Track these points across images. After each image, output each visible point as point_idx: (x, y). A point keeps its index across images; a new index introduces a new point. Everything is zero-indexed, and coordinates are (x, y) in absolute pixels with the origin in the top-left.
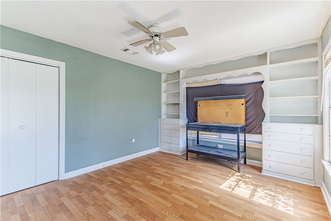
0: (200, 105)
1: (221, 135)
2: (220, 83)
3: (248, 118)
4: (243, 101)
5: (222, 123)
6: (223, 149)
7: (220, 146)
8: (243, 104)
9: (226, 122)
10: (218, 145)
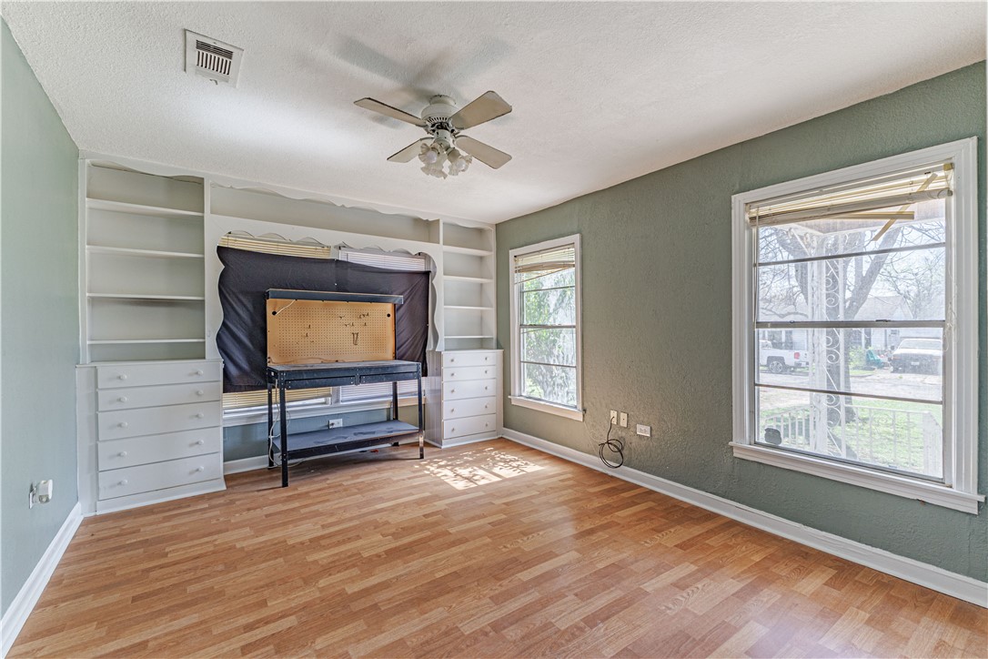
0: (274, 313)
1: (338, 391)
2: (336, 258)
3: (401, 343)
4: (389, 308)
5: (344, 362)
6: (345, 428)
7: (338, 423)
8: (389, 315)
9: (354, 356)
10: (331, 422)
